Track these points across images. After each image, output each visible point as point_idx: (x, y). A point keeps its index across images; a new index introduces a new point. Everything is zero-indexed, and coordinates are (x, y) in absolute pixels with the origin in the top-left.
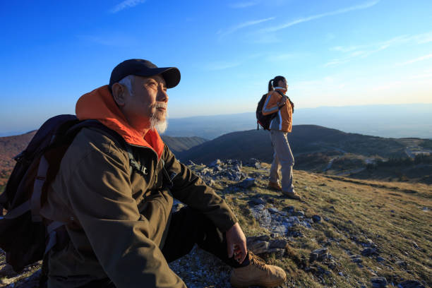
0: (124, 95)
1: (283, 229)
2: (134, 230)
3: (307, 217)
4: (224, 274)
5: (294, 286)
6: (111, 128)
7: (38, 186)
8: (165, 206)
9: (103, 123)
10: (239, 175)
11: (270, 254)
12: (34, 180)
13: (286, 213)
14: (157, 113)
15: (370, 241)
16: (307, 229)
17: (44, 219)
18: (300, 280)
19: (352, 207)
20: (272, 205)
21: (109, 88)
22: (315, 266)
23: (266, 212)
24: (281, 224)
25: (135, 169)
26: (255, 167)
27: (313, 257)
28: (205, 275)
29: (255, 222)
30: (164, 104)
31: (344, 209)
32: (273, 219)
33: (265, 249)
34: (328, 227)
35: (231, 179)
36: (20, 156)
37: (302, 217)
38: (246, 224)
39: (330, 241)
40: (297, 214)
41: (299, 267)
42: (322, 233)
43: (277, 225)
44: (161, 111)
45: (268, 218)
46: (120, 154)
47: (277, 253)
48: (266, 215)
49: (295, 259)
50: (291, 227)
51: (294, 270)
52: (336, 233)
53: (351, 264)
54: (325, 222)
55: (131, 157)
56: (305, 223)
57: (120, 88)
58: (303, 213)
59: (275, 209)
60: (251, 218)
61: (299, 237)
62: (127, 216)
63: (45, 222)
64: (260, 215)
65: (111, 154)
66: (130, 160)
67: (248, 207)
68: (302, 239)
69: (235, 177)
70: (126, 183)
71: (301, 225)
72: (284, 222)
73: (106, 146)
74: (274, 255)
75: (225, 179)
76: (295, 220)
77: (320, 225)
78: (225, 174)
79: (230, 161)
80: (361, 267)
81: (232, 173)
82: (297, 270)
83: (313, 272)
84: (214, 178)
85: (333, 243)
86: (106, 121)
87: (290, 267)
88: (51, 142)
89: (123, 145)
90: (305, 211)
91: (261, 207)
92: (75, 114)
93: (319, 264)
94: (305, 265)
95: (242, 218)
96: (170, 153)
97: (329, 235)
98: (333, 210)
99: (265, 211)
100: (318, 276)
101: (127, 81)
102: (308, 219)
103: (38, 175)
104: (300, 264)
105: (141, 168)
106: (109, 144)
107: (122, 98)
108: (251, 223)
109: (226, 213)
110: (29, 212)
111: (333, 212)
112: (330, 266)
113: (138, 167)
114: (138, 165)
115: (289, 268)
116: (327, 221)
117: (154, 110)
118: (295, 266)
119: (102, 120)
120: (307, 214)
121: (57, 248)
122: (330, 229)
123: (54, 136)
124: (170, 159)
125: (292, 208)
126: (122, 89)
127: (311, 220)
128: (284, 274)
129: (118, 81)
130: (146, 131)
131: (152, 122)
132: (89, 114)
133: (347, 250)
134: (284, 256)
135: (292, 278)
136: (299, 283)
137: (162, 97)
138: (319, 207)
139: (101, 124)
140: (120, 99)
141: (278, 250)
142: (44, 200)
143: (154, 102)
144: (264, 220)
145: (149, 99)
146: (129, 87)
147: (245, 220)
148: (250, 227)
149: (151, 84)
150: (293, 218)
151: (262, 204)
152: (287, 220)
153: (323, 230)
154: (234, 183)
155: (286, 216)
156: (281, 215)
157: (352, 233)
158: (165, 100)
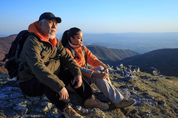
6: (37, 35)
7: (17, 51)
10: (128, 74)
17: (18, 62)
25: (43, 49)
32: (131, 97)
34: (166, 108)
35: (122, 76)
36: (13, 43)
37: (151, 100)
39: (160, 113)
40: (149, 98)
42: (159, 110)
44: (52, 32)
45: (128, 96)
46: (38, 42)
48: (127, 94)
50: (140, 103)
52: (169, 112)
56: (151, 103)
57: (41, 23)
58: (153, 98)
59: (135, 93)
61: (140, 107)
64: (124, 93)
65: (35, 42)
66: (42, 45)
69: (125, 75)
71: (148, 103)
72: (137, 100)
73: (34, 40)
75: (117, 75)
76: (146, 100)
77: (161, 106)
78: (119, 72)
79: (130, 66)
81: (125, 72)
85: (161, 115)
86: (36, 33)
89: (40, 41)
90: (155, 97)
94: (126, 112)
97: (163, 111)
99: (128, 92)
101: (43, 21)
102: (155, 102)
104: (124, 111)
106: (35, 39)
107: (41, 26)
110: (15, 59)
114: (44, 48)
117: (50, 31)
120: (155, 99)
123: (21, 37)
125: (147, 94)
127: (157, 103)
129: (40, 21)
131: (49, 35)
132: (31, 31)
135: (113, 112)
137: (53, 27)
140: (40, 26)
142: (18, 57)
143: (51, 28)
144: (125, 96)
145: (49, 27)
146: (43, 23)
149: (50, 22)
150: (144, 99)
151: (128, 88)
152: (140, 99)
153: (161, 109)
154: (122, 77)
155: (140, 97)
156: (137, 96)
158: (54, 28)
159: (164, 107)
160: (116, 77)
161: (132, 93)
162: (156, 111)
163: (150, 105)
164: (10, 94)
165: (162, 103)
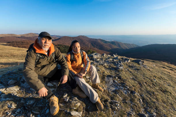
1: (114, 89)
10: (119, 65)
13: (120, 85)
24: (114, 87)
29: (104, 82)
30: (46, 44)
32: (113, 84)
37: (126, 89)
39: (129, 102)
40: (125, 87)
48: (111, 82)
50: (117, 90)
52: (137, 101)
54: (136, 95)
58: (128, 87)
59: (116, 81)
60: (104, 80)
67: (106, 77)
68: (115, 95)
69: (117, 65)
72: (116, 87)
76: (122, 88)
85: (129, 104)
90: (130, 87)
99: (111, 80)
102: (128, 91)
111: (150, 95)
114: (41, 57)
120: (130, 89)
125: (125, 84)
127: (130, 92)
143: (44, 43)
144: (109, 83)
150: (121, 87)
151: (112, 78)
152: (118, 87)
153: (131, 97)
154: (115, 67)
156: (117, 84)
157: (148, 106)
159: (134, 96)
160: (110, 66)
161: (114, 81)
162: (127, 99)
163: (124, 93)
165: (134, 93)
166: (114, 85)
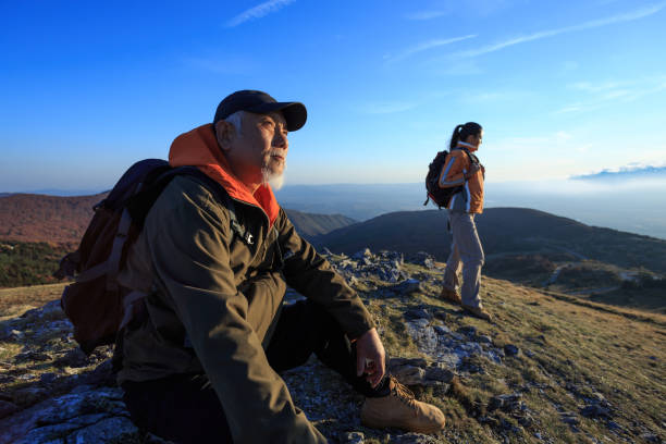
0: (230, 137)
1: (455, 358)
2: (227, 304)
3: (495, 346)
4: (352, 407)
5: (456, 438)
6: (212, 176)
8: (273, 291)
9: (203, 170)
10: (396, 274)
11: (425, 389)
12: (113, 238)
13: (462, 336)
14: (271, 163)
15: (601, 396)
16: (494, 363)
17: (120, 287)
18: (467, 431)
19: (577, 342)
20: (442, 322)
21: (212, 127)
22: (497, 417)
23: (430, 331)
24: (452, 352)
25: (236, 235)
26: (424, 265)
27: (494, 404)
28: (325, 405)
29: (411, 343)
30: (281, 152)
31: (564, 343)
32: (440, 342)
33: (418, 379)
34: (529, 366)
35: (382, 279)
37: (487, 345)
38: (398, 345)
39: (528, 386)
40: (480, 339)
41: (469, 414)
42: (518, 373)
43: (446, 351)
44: (277, 160)
45: (433, 341)
47: (436, 388)
48: (430, 335)
49: (465, 402)
50: (468, 358)
51: (459, 416)
52: (541, 376)
53: (558, 424)
54: (525, 358)
55: (233, 217)
56: (491, 355)
57: (226, 126)
58: (490, 339)
59: (445, 329)
60: (406, 336)
61: (478, 374)
62: (220, 287)
63: (122, 292)
64: (421, 334)
66: (231, 221)
67: (403, 321)
68: (483, 377)
69: (389, 277)
70: (223, 248)
71: (485, 357)
72: (457, 349)
73: (202, 199)
74: (431, 391)
75: (373, 278)
76: (476, 348)
77: (516, 361)
78: (375, 271)
79: (385, 253)
80: (575, 430)
81: (386, 269)
82: (465, 417)
83: (492, 425)
84: (358, 274)
85: (534, 390)
86: (206, 167)
87: (455, 410)
88: (136, 192)
90: (492, 337)
91: (424, 323)
92: (167, 160)
93: (504, 415)
94: (479, 413)
95: (392, 335)
96: (289, 222)
97: (529, 377)
98: (542, 342)
99: (428, 329)
100: (499, 433)
101: (236, 118)
102: (497, 350)
103: (120, 231)
104: (472, 409)
105: (245, 234)
106: (207, 196)
107: (228, 139)
108: (405, 345)
109: (359, 313)
110: (104, 277)
111: (541, 345)
112: (521, 422)
113: (242, 234)
114: (241, 230)
115: (452, 412)
116: (529, 356)
117: (268, 158)
118: (462, 411)
119: (201, 166)
120: (495, 341)
121: (134, 325)
122: (532, 369)
123: (140, 184)
124: (287, 230)
125: (473, 330)
126: (229, 128)
127: (502, 352)
128: (442, 418)
129: (223, 118)
130: (257, 187)
133: (556, 403)
134: (447, 394)
135: (455, 427)
136: (466, 435)
138: (519, 334)
139: (200, 172)
140: (226, 142)
141: (438, 383)
143: (269, 147)
144: (426, 342)
145: (262, 143)
146: (238, 126)
147: (395, 339)
148: (403, 350)
150: (473, 345)
152: (463, 346)
153: (519, 369)
154: (386, 284)
155: (462, 341)
156: (454, 338)
157: (569, 380)
158: (284, 146)
159: (520, 359)
161: (438, 331)
163: (491, 360)
164: (72, 430)
165: (514, 351)
166: (448, 346)
